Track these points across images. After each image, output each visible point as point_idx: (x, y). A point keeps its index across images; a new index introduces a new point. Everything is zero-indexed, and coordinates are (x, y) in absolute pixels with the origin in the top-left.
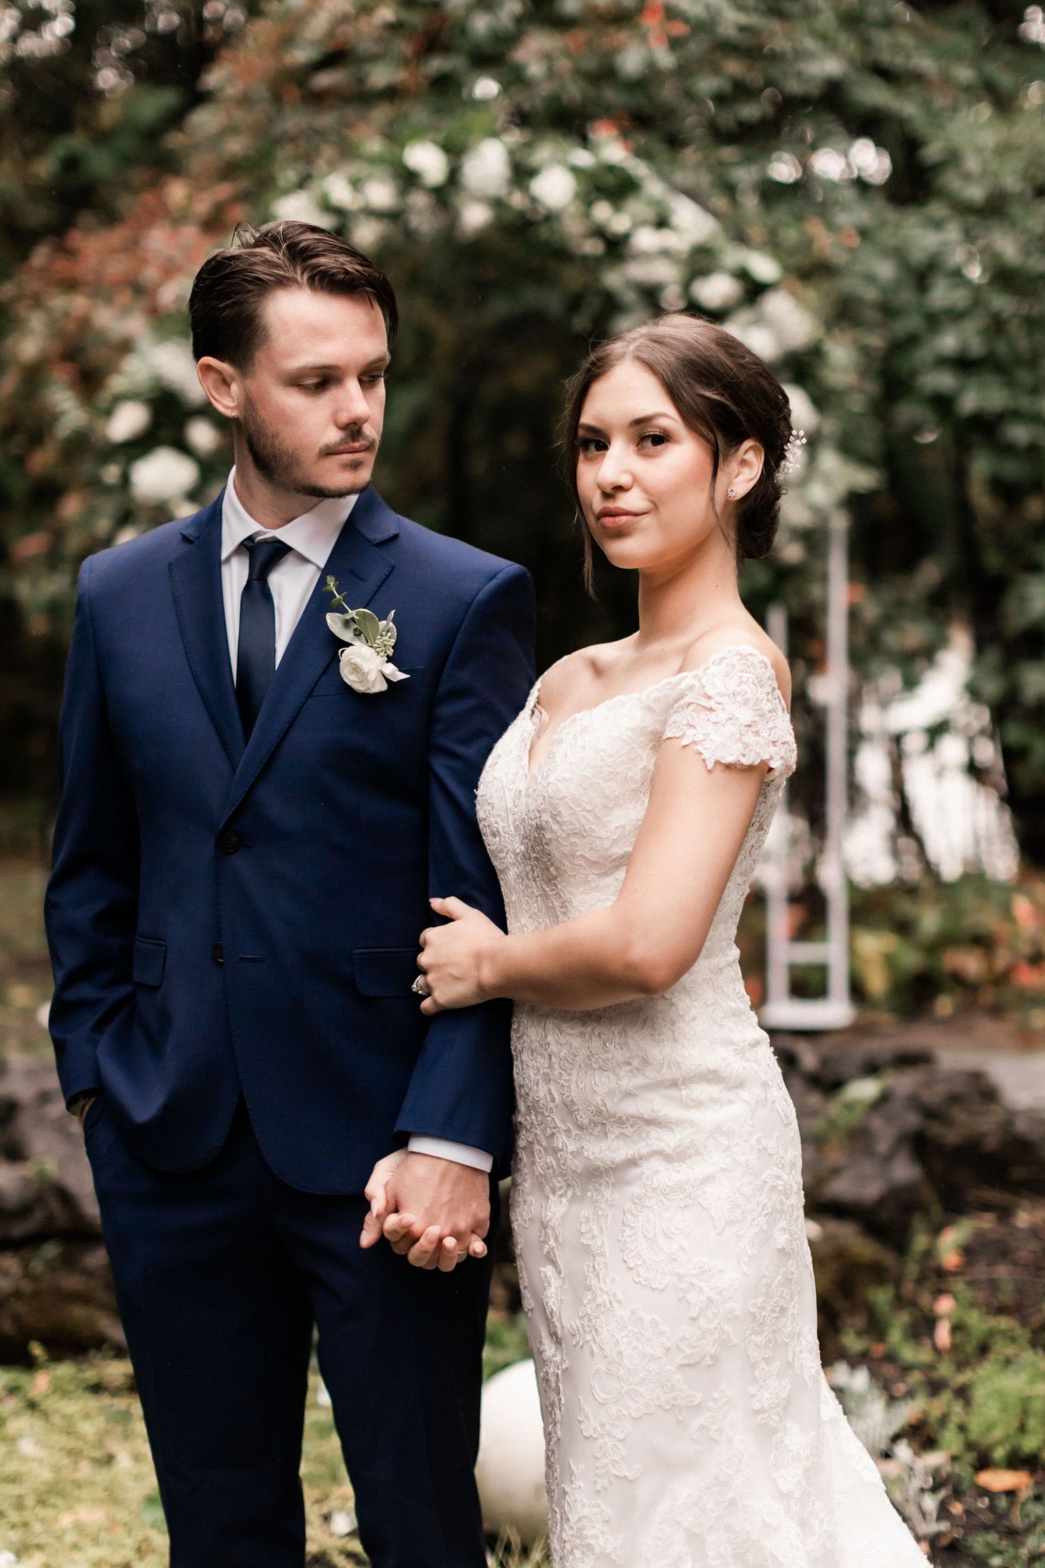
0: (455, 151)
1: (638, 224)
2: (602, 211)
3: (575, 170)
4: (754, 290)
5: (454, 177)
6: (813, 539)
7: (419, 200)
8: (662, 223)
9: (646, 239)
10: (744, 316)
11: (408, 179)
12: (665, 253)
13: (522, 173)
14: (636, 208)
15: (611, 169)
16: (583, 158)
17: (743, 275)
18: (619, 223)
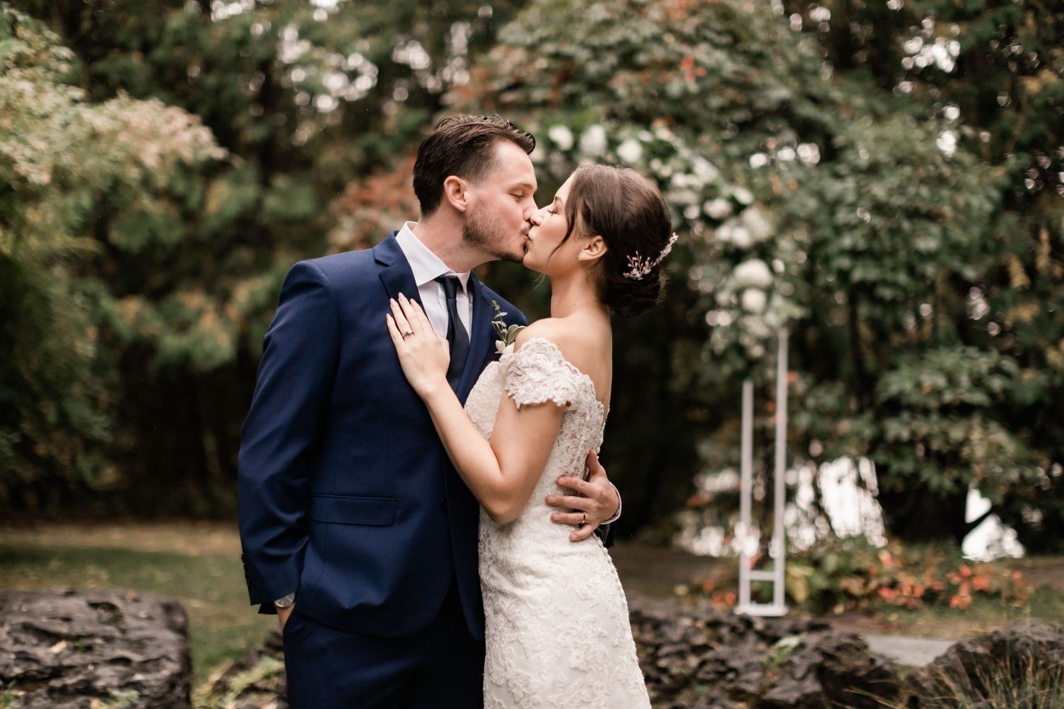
0: (577, 132)
1: (675, 171)
2: (656, 165)
3: (643, 143)
4: (738, 208)
5: (576, 145)
6: (768, 343)
7: (557, 158)
8: (689, 171)
9: (680, 180)
10: (733, 222)
11: (551, 146)
12: (690, 188)
13: (613, 144)
14: (675, 163)
15: (661, 142)
16: (646, 136)
17: (733, 200)
18: (665, 171)
